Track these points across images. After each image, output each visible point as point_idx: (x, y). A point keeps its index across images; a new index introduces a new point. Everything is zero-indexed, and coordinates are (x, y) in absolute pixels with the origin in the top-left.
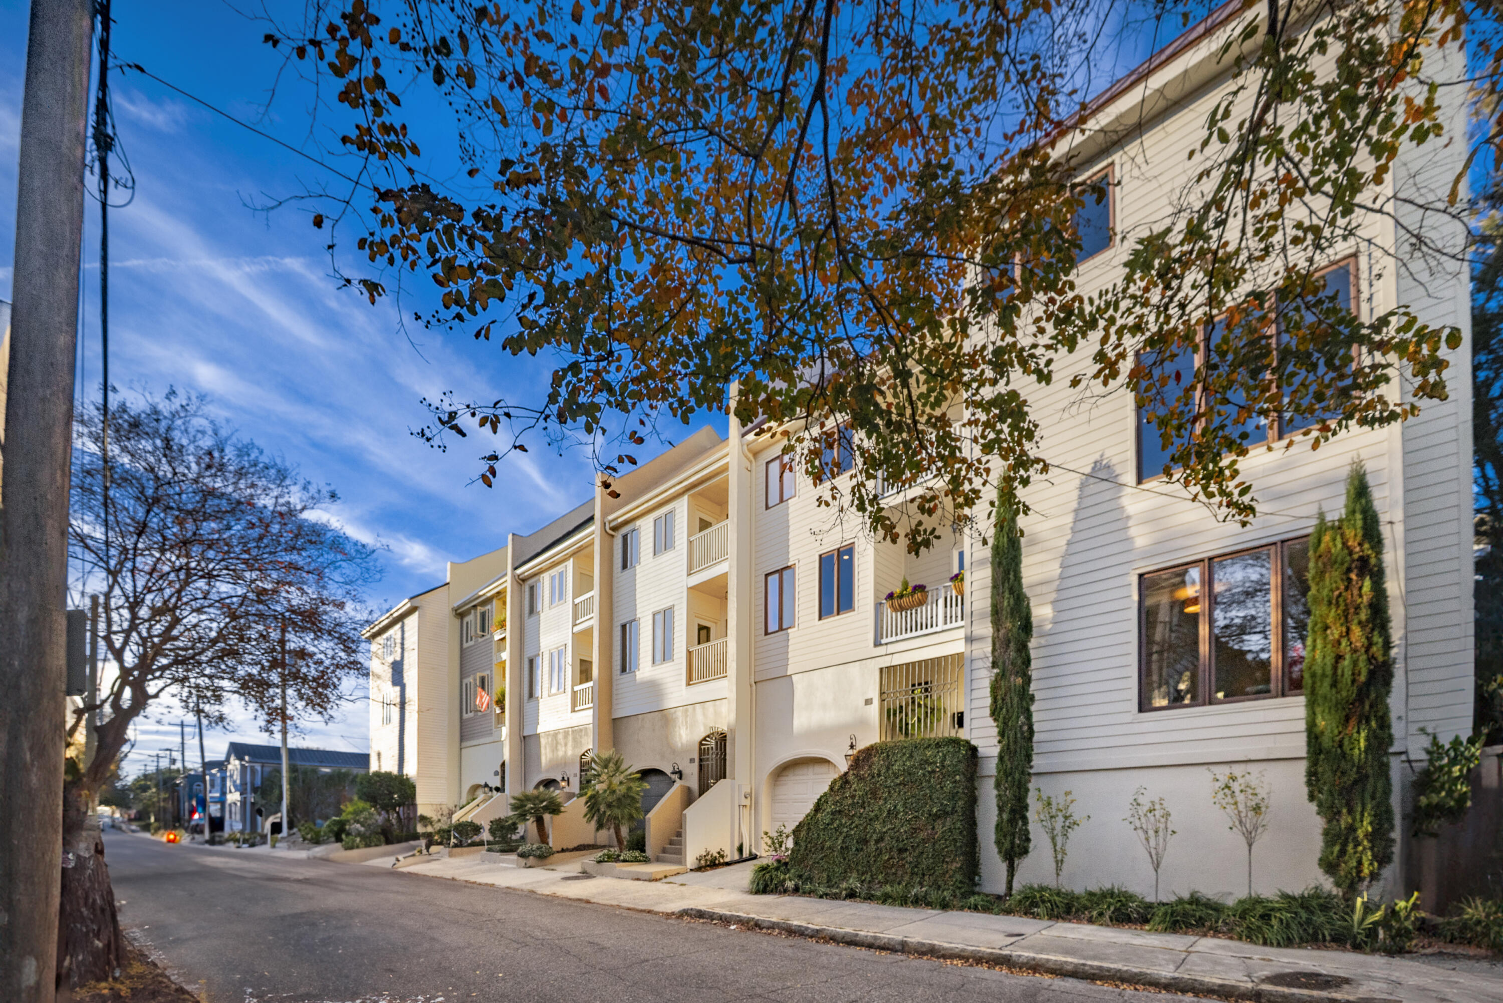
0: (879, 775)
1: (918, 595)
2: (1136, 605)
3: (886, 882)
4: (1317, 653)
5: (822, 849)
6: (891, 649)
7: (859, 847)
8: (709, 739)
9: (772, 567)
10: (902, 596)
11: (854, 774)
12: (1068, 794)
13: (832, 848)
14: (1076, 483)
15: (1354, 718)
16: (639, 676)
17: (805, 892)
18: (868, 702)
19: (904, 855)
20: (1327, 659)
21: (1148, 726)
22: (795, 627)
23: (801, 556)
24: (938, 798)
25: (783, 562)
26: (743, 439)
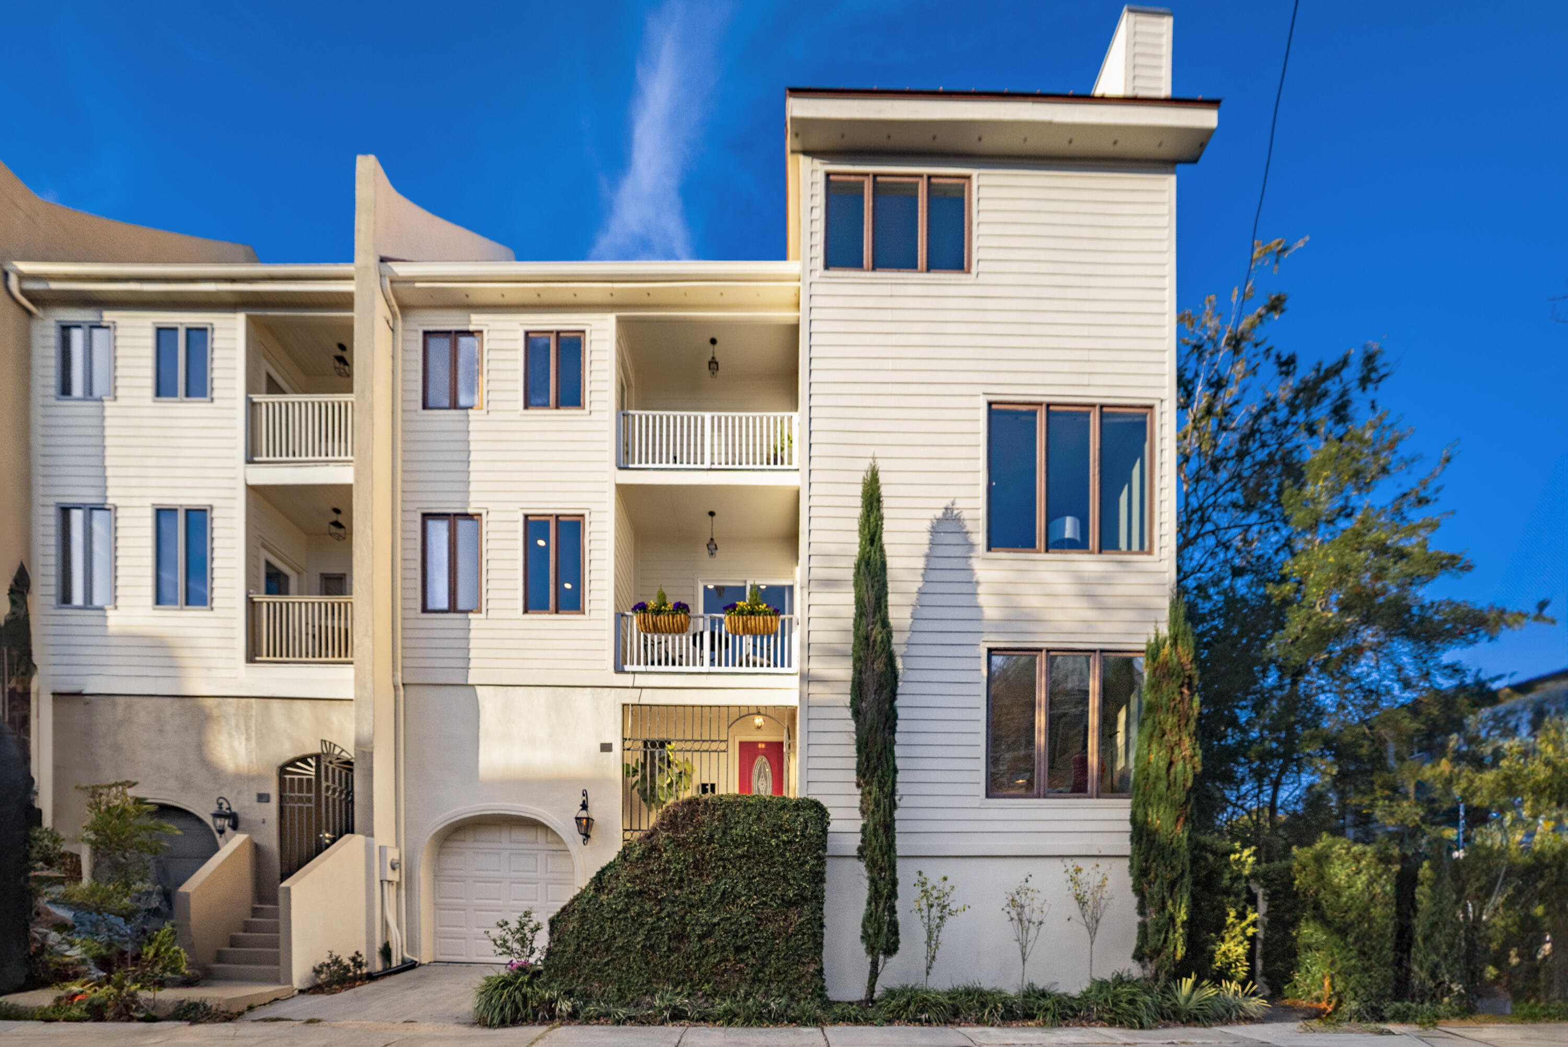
0: (711, 840)
1: (680, 617)
2: (985, 681)
3: (715, 993)
4: (1153, 757)
5: (608, 949)
6: (640, 680)
7: (673, 944)
8: (299, 764)
9: (438, 505)
10: (658, 612)
11: (668, 837)
12: (945, 879)
13: (625, 948)
14: (927, 525)
15: (1182, 819)
16: (116, 620)
17: (591, 1018)
18: (606, 748)
19: (743, 956)
20: (1161, 764)
21: (993, 814)
22: (480, 612)
23: (490, 506)
24: (794, 878)
25: (458, 505)
26: (383, 264)
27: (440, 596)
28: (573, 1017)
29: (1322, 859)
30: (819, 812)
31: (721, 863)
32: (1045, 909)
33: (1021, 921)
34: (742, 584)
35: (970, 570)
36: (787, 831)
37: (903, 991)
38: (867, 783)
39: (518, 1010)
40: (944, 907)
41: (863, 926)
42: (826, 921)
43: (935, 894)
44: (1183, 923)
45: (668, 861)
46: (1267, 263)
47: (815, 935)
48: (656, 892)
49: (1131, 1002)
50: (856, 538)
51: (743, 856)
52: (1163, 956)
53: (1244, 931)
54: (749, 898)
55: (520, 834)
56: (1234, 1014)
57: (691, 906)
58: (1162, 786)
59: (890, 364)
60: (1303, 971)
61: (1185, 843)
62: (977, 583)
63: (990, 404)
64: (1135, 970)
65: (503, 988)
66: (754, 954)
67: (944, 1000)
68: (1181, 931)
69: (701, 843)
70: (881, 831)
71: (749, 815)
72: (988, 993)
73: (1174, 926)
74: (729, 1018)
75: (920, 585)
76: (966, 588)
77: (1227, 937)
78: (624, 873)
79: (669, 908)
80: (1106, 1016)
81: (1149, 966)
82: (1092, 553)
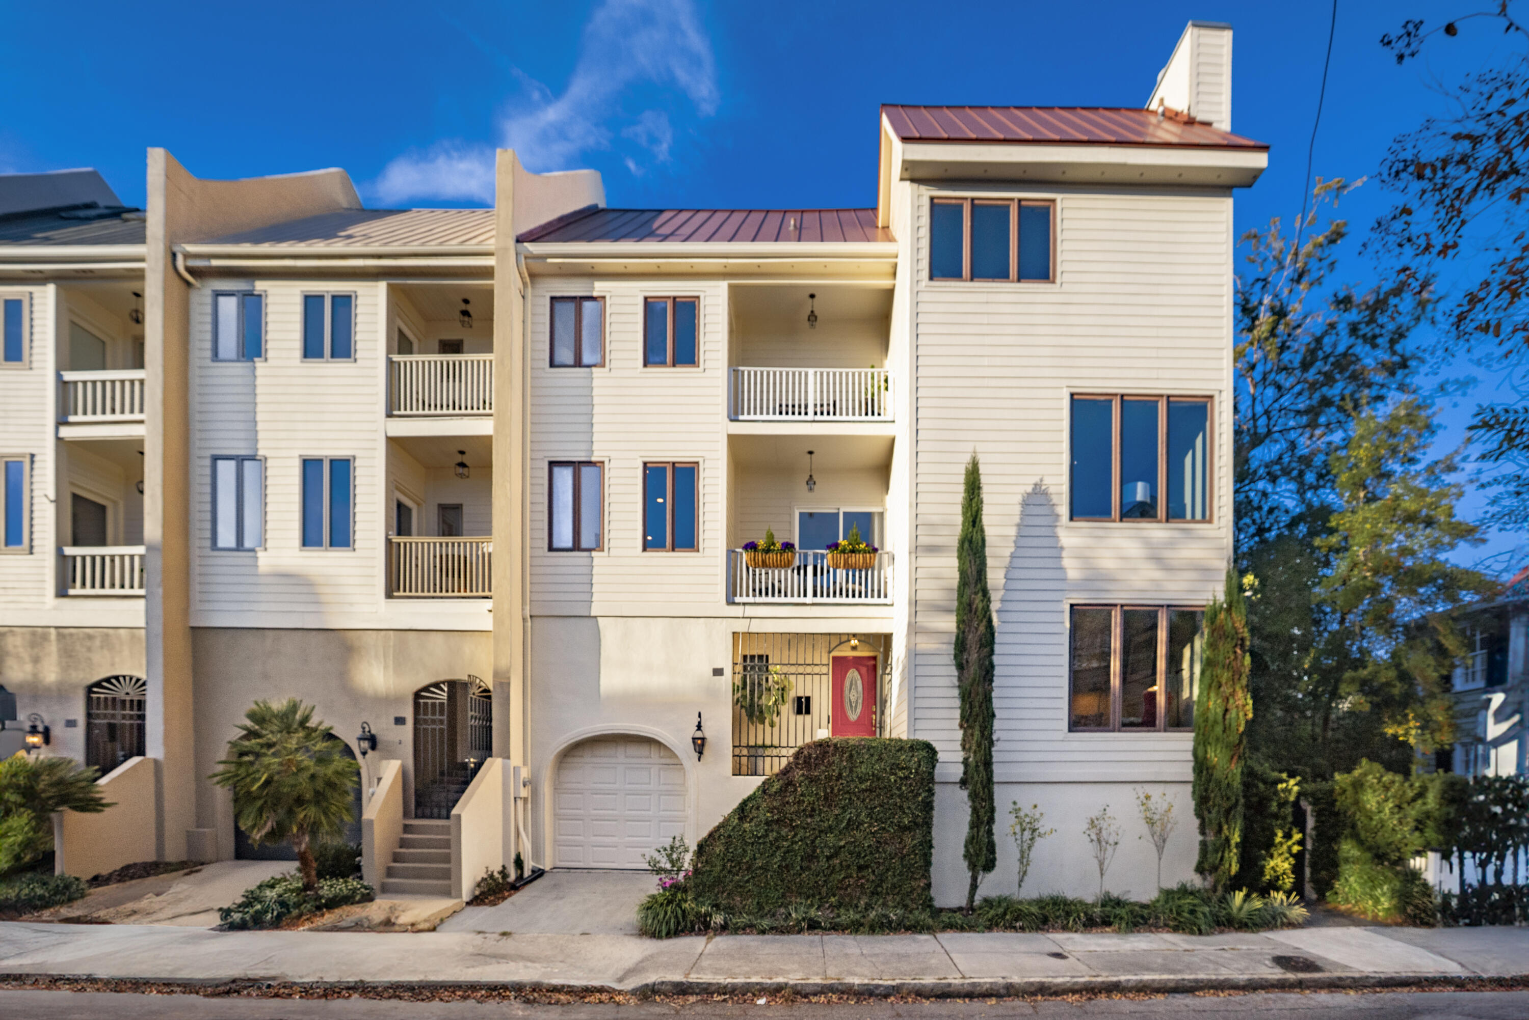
0: (840, 776)
1: (787, 555)
2: (1068, 632)
3: (840, 905)
4: (1211, 704)
5: (748, 869)
6: (750, 611)
7: (805, 864)
8: (432, 689)
9: (562, 454)
10: (767, 551)
11: (803, 775)
12: (1035, 806)
13: (764, 868)
14: (1018, 499)
15: (1236, 758)
16: (265, 561)
17: (738, 928)
18: (718, 672)
19: (864, 873)
20: (1219, 710)
21: (1075, 745)
22: (603, 550)
23: (613, 455)
24: (909, 808)
25: (583, 454)
26: (519, 245)
27: (564, 537)
28: (724, 928)
29: (1358, 785)
30: (930, 750)
31: (847, 796)
32: (1120, 832)
33: (1099, 841)
34: (835, 511)
35: (1055, 537)
36: (903, 768)
37: (1000, 901)
38: (970, 727)
39: (679, 923)
40: (1034, 830)
41: (966, 846)
42: (934, 842)
43: (1027, 820)
44: (1237, 845)
45: (802, 795)
46: (1327, 200)
47: (925, 855)
48: (792, 820)
49: (1192, 912)
50: (959, 519)
51: (866, 790)
52: (1220, 872)
53: (1290, 848)
54: (871, 825)
55: (634, 750)
56: (1279, 921)
57: (821, 832)
58: (1219, 729)
59: (985, 361)
60: (1343, 880)
61: (1238, 778)
62: (1062, 548)
63: (1072, 395)
64: (1197, 881)
65: (667, 905)
66: (873, 872)
67: (1034, 909)
68: (1235, 850)
69: (831, 780)
70: (981, 768)
71: (872, 755)
72: (1072, 902)
73: (1229, 846)
74: (855, 928)
75: (1012, 550)
76: (1053, 553)
77: (1275, 854)
78: (765, 805)
79: (801, 833)
80: (1171, 923)
81: (1209, 878)
82: (1160, 522)
